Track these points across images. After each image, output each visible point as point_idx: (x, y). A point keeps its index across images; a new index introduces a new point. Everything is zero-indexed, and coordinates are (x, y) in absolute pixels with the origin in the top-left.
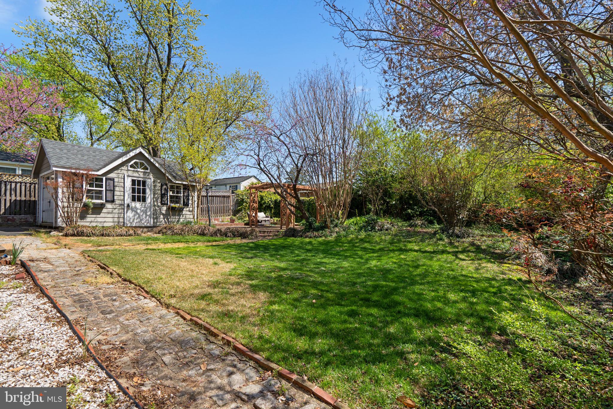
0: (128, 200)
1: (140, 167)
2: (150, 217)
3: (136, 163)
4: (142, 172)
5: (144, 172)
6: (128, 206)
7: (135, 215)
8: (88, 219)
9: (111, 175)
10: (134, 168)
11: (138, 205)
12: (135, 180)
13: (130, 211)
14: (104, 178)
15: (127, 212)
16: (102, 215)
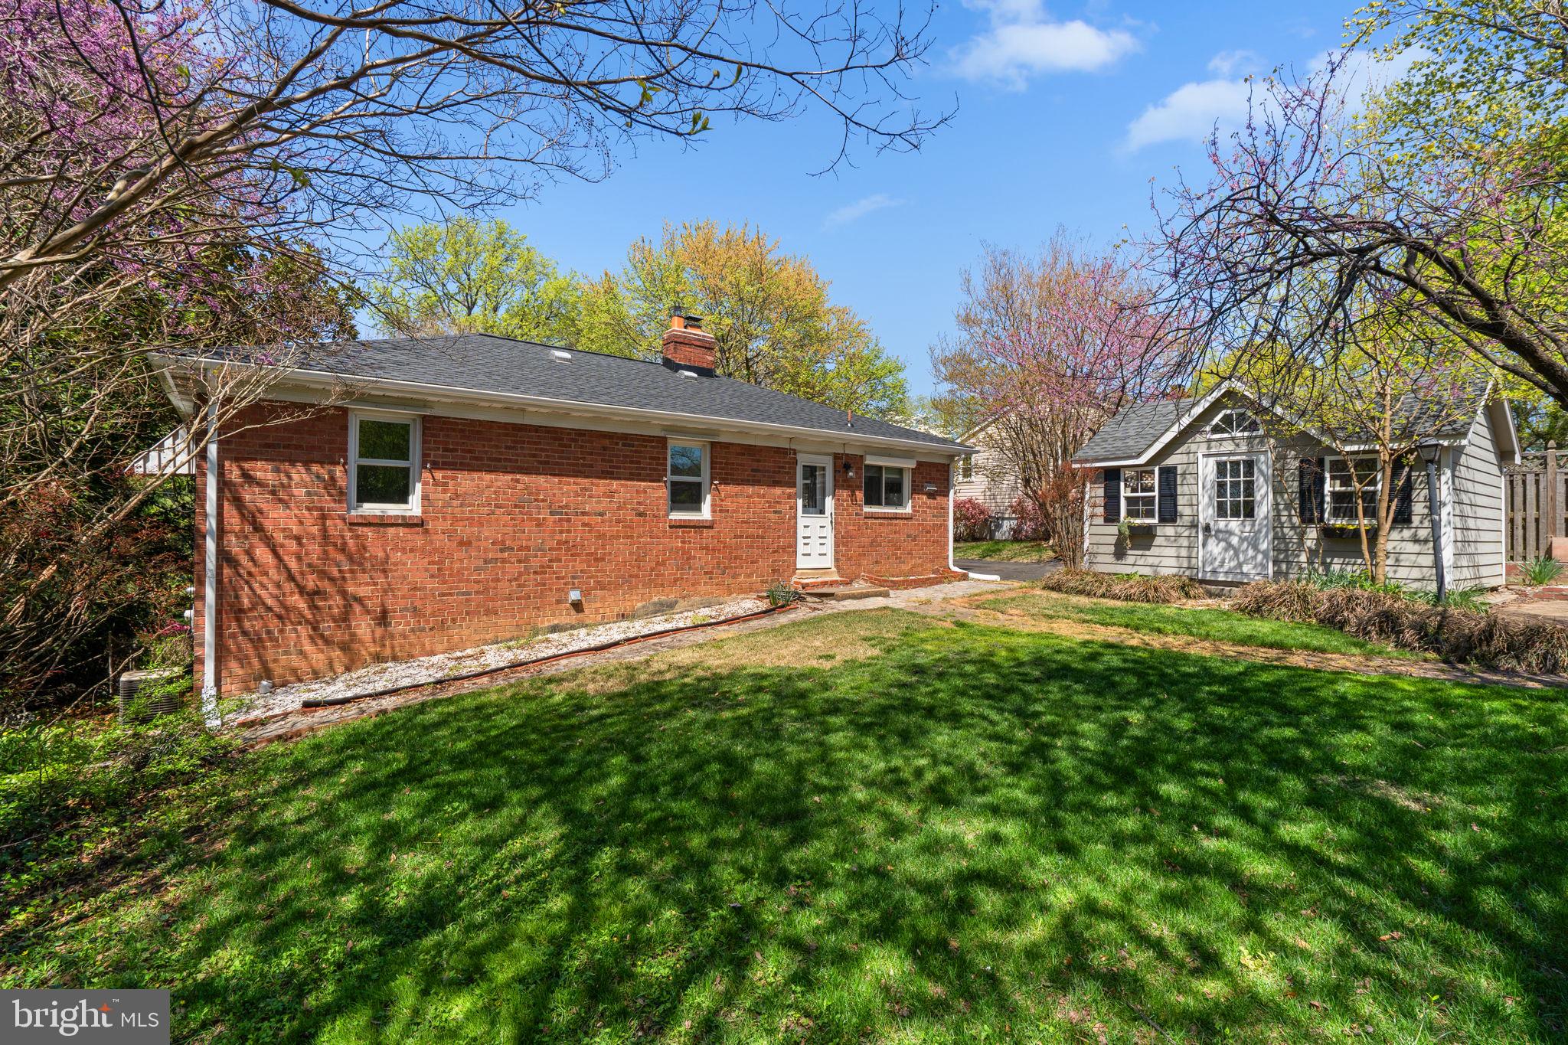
0: (1206, 513)
1: (1238, 426)
2: (1265, 554)
3: (1227, 419)
4: (1243, 438)
5: (1249, 438)
6: (1207, 528)
7: (1226, 550)
8: (1130, 560)
9: (1170, 461)
10: (1223, 431)
11: (1234, 524)
12: (1225, 463)
13: (1212, 542)
14: (1157, 469)
15: (1204, 545)
16: (1154, 551)
